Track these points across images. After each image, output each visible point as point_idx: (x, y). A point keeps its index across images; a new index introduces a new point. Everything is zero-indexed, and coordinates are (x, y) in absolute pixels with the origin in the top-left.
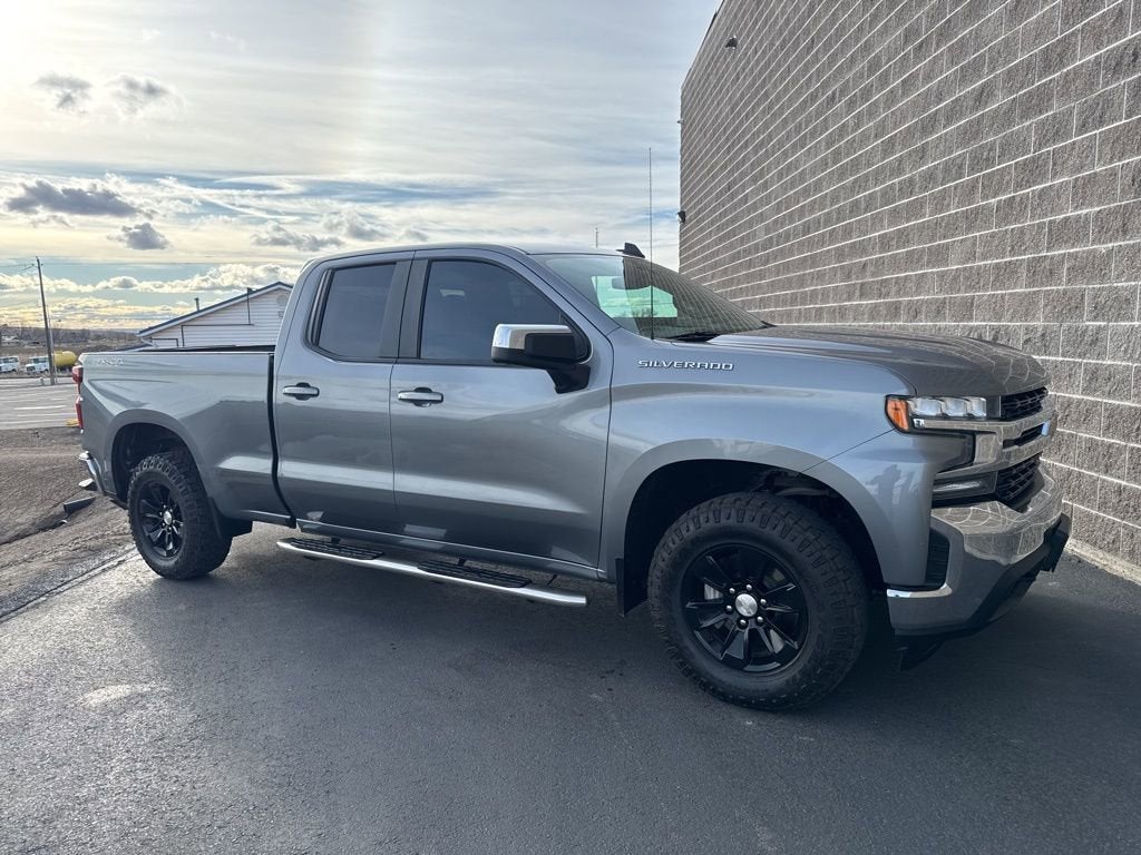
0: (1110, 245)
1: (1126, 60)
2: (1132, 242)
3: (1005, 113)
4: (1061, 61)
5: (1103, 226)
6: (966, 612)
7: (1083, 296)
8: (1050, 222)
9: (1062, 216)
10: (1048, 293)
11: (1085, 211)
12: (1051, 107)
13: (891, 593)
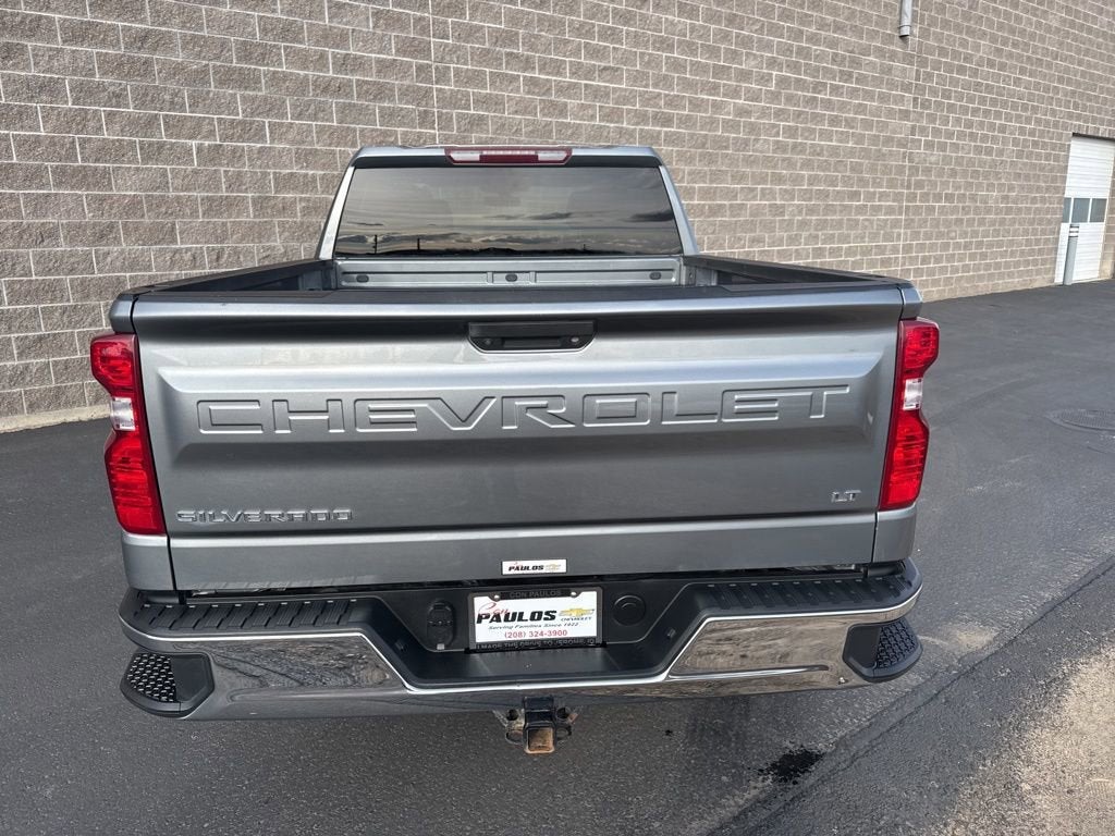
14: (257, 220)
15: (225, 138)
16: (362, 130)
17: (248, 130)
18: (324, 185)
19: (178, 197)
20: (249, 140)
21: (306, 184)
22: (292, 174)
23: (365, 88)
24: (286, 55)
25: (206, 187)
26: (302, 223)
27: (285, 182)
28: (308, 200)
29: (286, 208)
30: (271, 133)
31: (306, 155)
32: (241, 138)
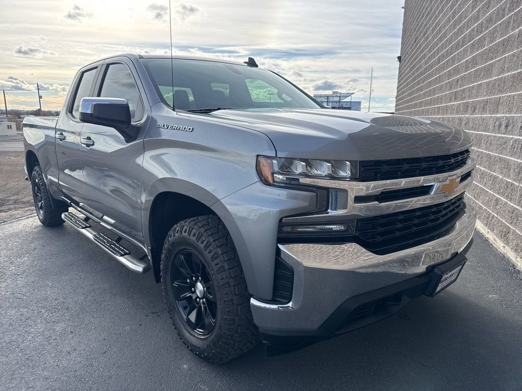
6: (313, 323)
13: (253, 301)
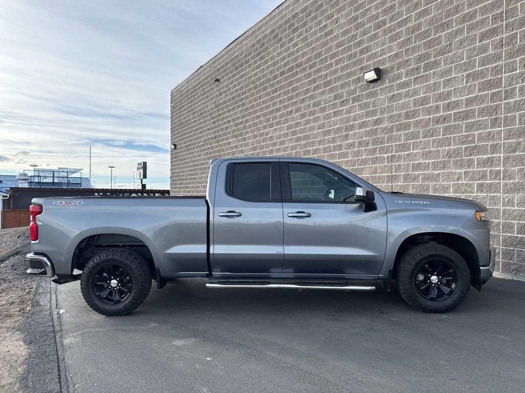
0: (439, 172)
1: (441, 120)
2: (447, 171)
3: (389, 128)
4: (414, 116)
5: (435, 166)
7: (429, 186)
8: (413, 164)
9: (418, 162)
10: (413, 185)
11: (427, 161)
12: (411, 129)
14: (404, 184)
15: (397, 151)
16: (454, 137)
17: (404, 147)
18: (433, 167)
19: (379, 176)
20: (404, 151)
21: (425, 167)
22: (420, 163)
23: (458, 116)
24: (423, 112)
25: (388, 172)
26: (421, 185)
27: (417, 167)
28: (425, 174)
29: (415, 178)
30: (413, 146)
31: (426, 153)
32: (402, 151)
